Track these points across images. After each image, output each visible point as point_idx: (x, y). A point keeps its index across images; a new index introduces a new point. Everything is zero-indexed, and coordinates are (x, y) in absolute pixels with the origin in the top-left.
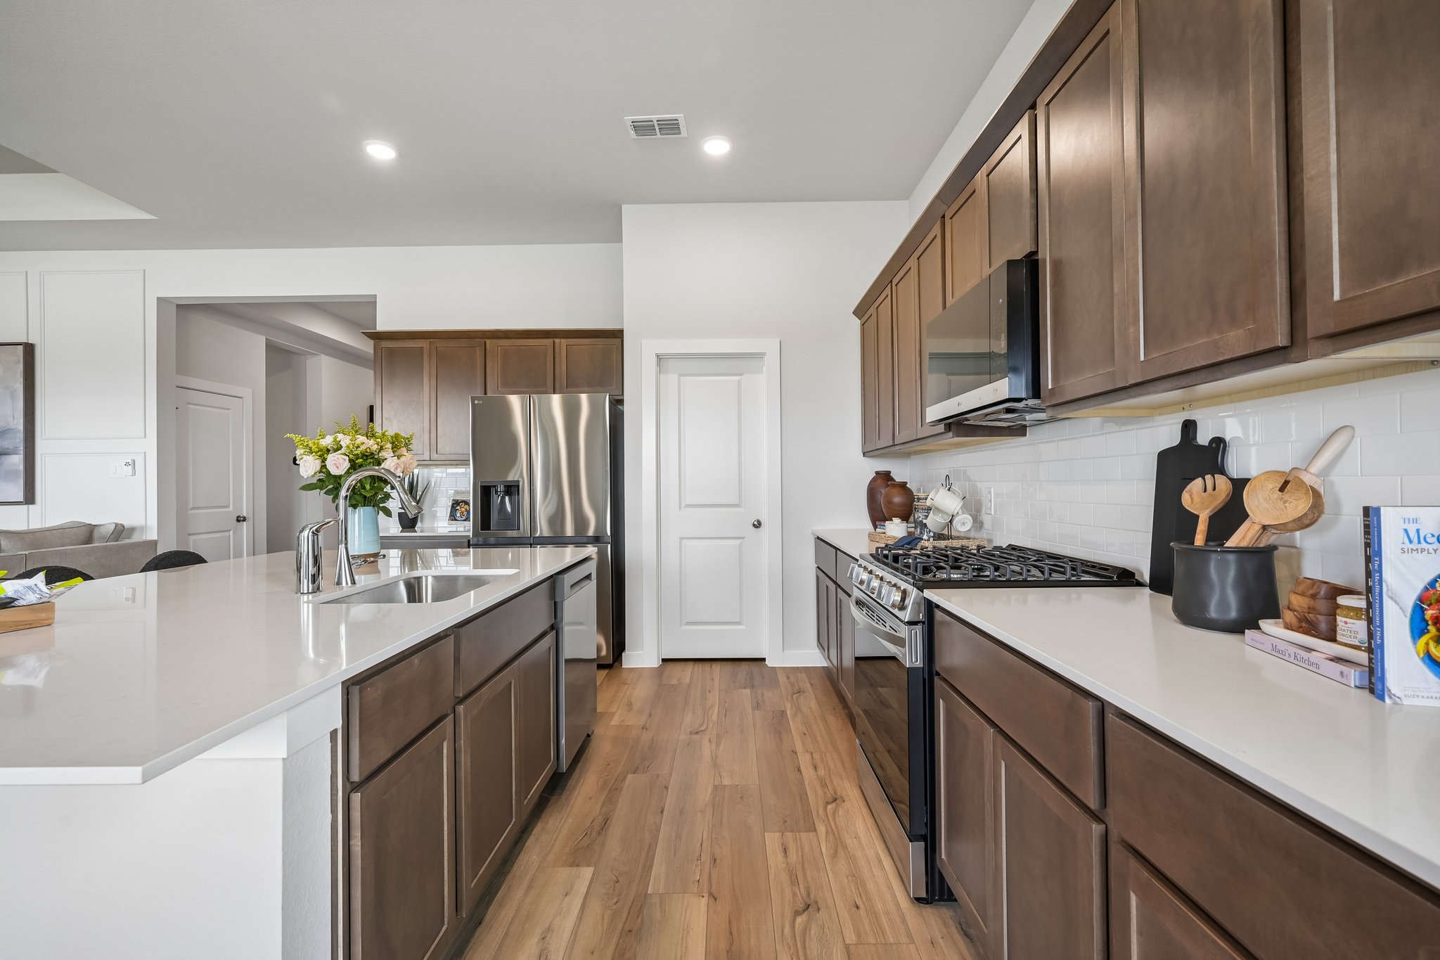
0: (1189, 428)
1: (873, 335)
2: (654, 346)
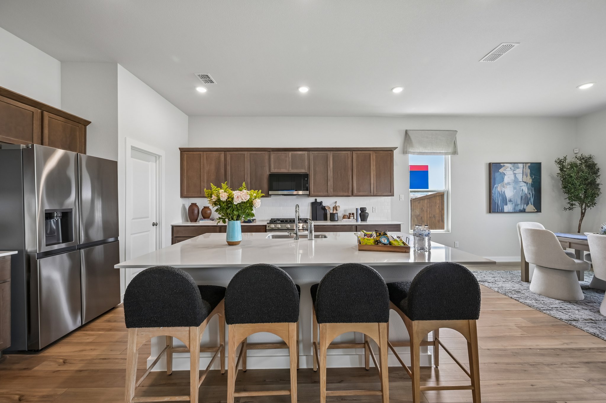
0: (316, 200)
1: (202, 161)
2: (131, 142)
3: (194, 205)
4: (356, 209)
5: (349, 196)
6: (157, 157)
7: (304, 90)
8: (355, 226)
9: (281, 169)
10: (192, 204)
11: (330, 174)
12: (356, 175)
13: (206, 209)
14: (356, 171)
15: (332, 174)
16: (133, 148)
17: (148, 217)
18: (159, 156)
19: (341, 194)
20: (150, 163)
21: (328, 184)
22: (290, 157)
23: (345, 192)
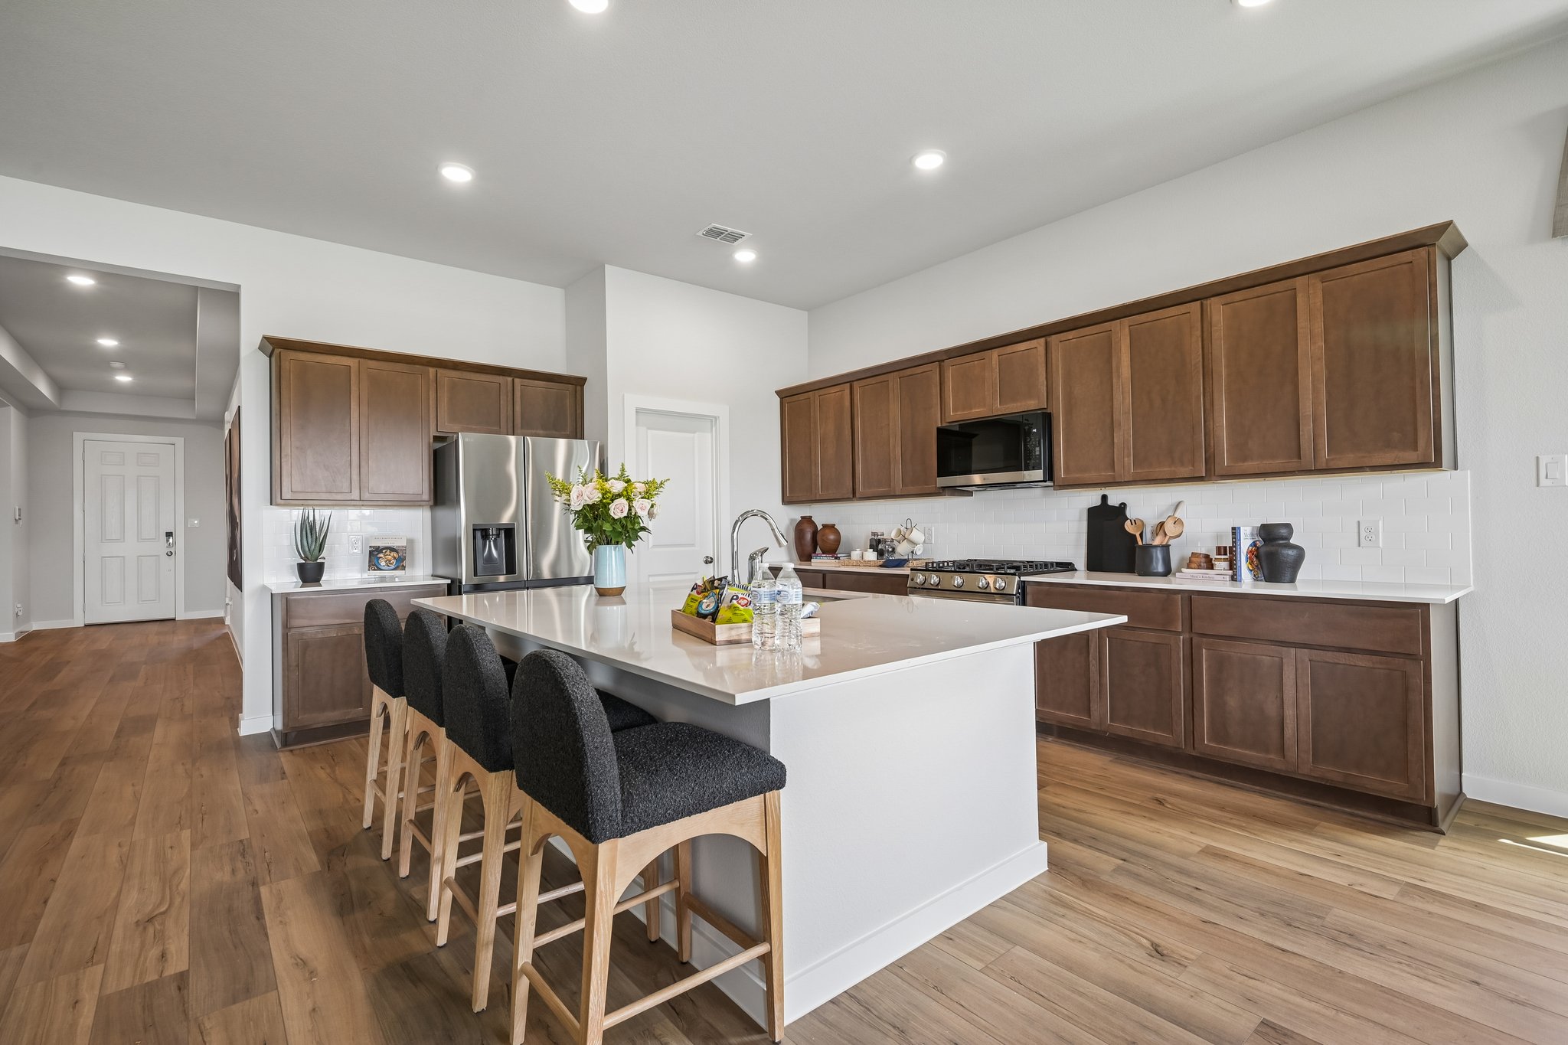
0: (1104, 498)
1: (812, 414)
2: (635, 401)
3: (807, 520)
4: (1234, 528)
5: (1200, 479)
6: (713, 420)
7: (930, 162)
8: (1186, 595)
9: (971, 409)
10: (802, 518)
11: (1123, 400)
12: (1229, 392)
13: (827, 531)
14: (1228, 375)
15: (1129, 400)
16: (638, 411)
17: (693, 545)
18: (716, 418)
19: (1165, 471)
20: (697, 434)
21: (1116, 440)
22: (994, 366)
23: (1182, 464)
